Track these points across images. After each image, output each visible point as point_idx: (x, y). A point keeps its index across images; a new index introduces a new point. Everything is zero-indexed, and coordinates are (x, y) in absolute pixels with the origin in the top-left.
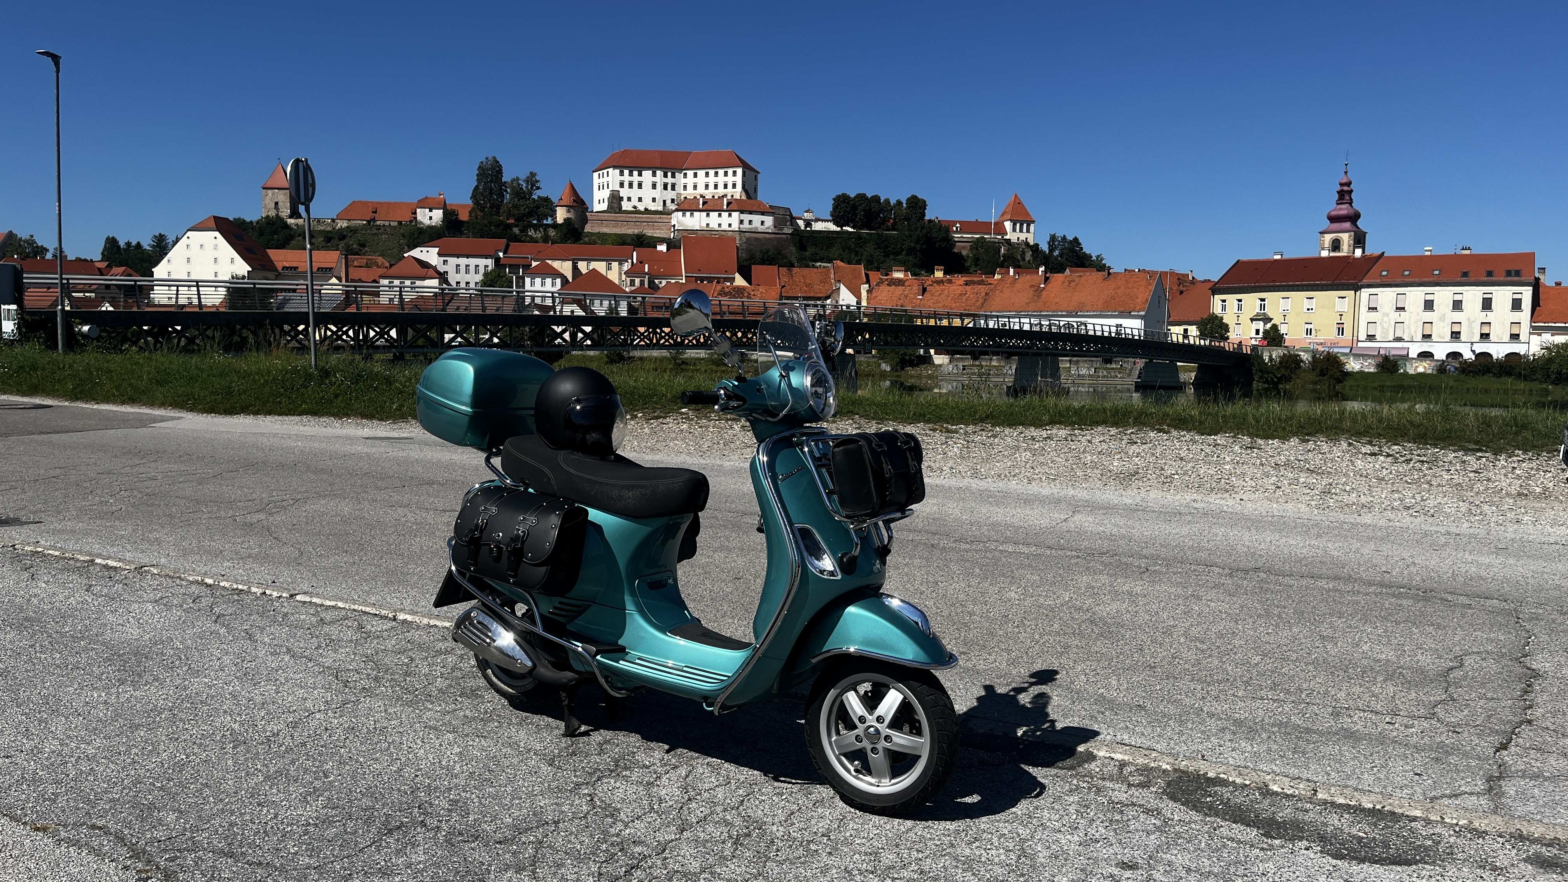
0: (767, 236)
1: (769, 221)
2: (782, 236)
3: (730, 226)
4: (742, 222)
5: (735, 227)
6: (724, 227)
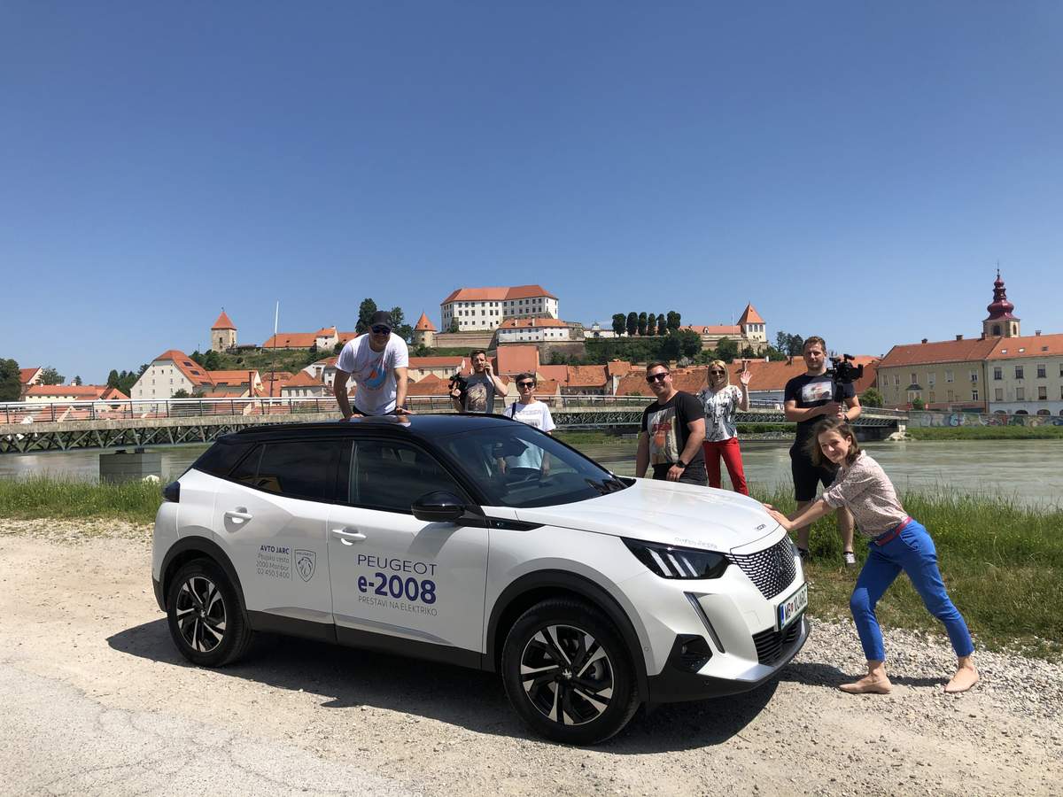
0: (565, 344)
1: (566, 332)
2: (576, 343)
3: (537, 338)
4: (546, 334)
5: (540, 339)
6: (533, 339)
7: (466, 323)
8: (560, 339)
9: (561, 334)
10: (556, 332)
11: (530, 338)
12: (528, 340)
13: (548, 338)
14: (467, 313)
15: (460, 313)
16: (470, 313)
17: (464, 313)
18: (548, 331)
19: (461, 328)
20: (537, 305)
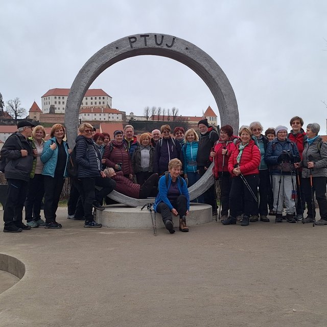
2: (125, 123)
3: (105, 119)
4: (109, 117)
5: (107, 120)
6: (102, 120)
7: (59, 109)
8: (117, 120)
9: (118, 118)
10: (115, 116)
11: (100, 119)
12: (99, 120)
13: (111, 119)
14: (59, 103)
15: (56, 102)
16: (61, 103)
17: (57, 103)
18: (111, 115)
19: (57, 111)
20: (102, 100)
